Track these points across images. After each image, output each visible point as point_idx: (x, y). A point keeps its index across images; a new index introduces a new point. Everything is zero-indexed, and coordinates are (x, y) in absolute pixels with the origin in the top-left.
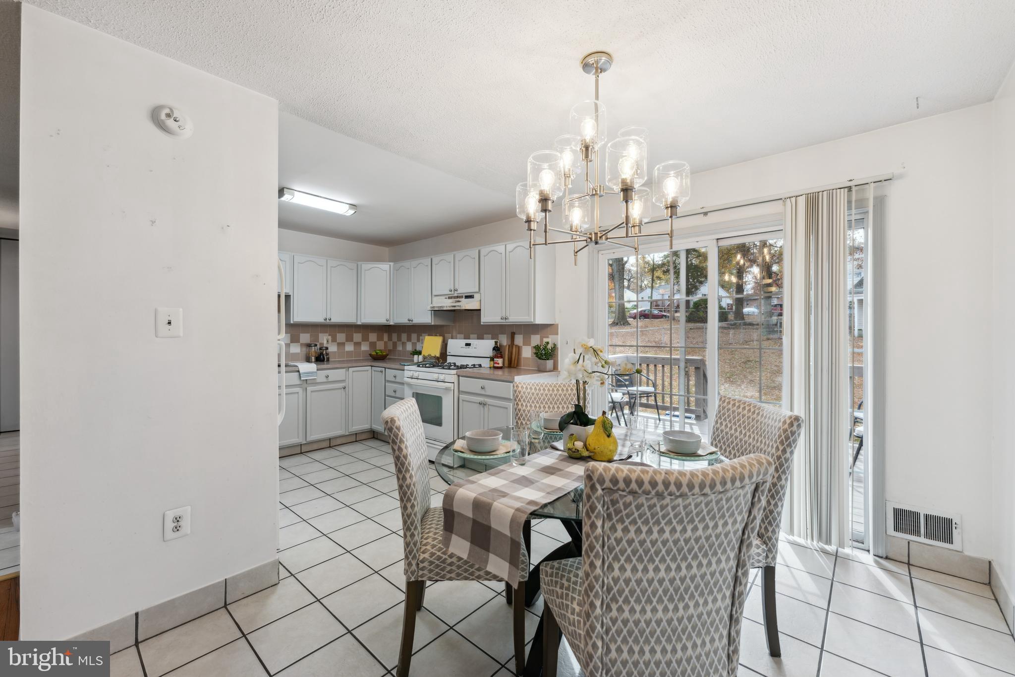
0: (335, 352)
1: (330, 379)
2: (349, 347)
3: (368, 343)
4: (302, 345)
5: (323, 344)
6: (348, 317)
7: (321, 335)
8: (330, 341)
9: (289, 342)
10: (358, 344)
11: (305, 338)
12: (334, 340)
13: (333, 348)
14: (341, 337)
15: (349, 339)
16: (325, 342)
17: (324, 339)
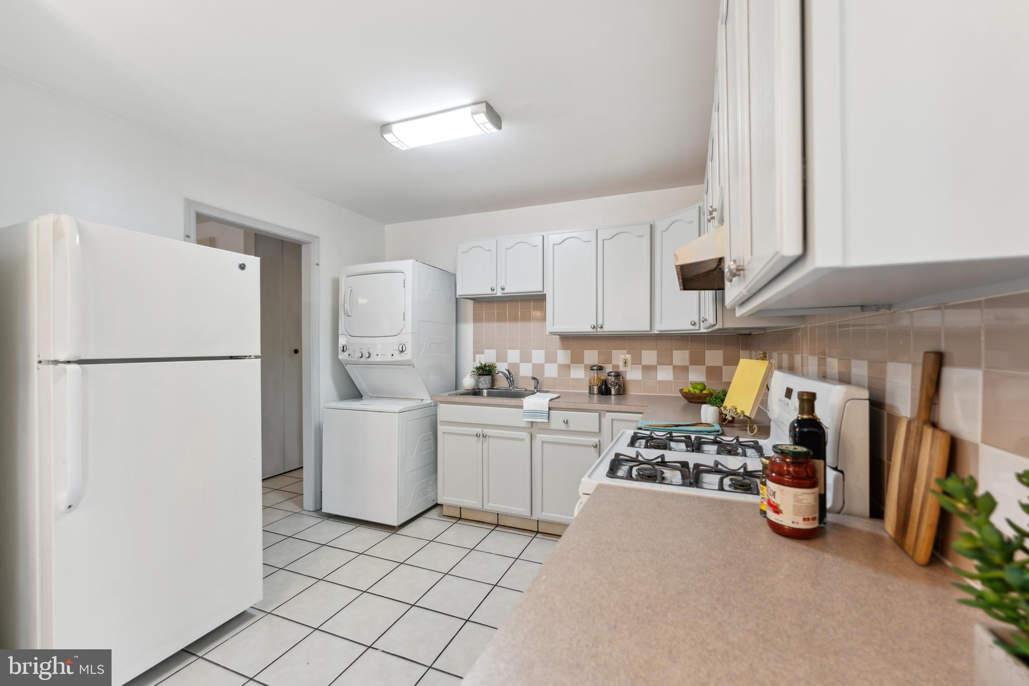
0: (637, 382)
1: (572, 427)
2: (665, 374)
3: (703, 368)
4: (586, 366)
5: (618, 366)
6: (641, 325)
7: (614, 352)
8: (629, 363)
9: (569, 362)
10: (683, 370)
11: (591, 356)
12: (637, 360)
13: (633, 375)
14: (649, 356)
15: (664, 361)
16: (621, 364)
17: (620, 358)
